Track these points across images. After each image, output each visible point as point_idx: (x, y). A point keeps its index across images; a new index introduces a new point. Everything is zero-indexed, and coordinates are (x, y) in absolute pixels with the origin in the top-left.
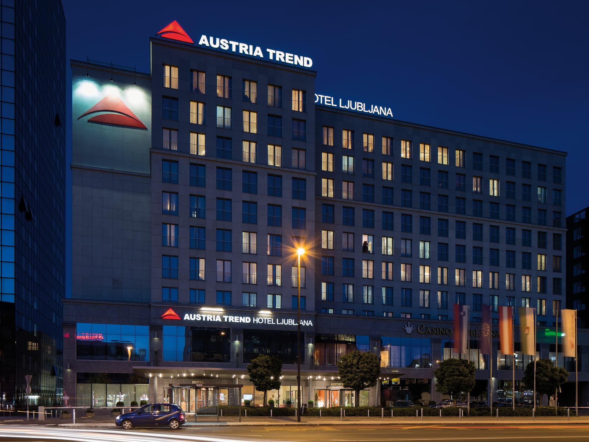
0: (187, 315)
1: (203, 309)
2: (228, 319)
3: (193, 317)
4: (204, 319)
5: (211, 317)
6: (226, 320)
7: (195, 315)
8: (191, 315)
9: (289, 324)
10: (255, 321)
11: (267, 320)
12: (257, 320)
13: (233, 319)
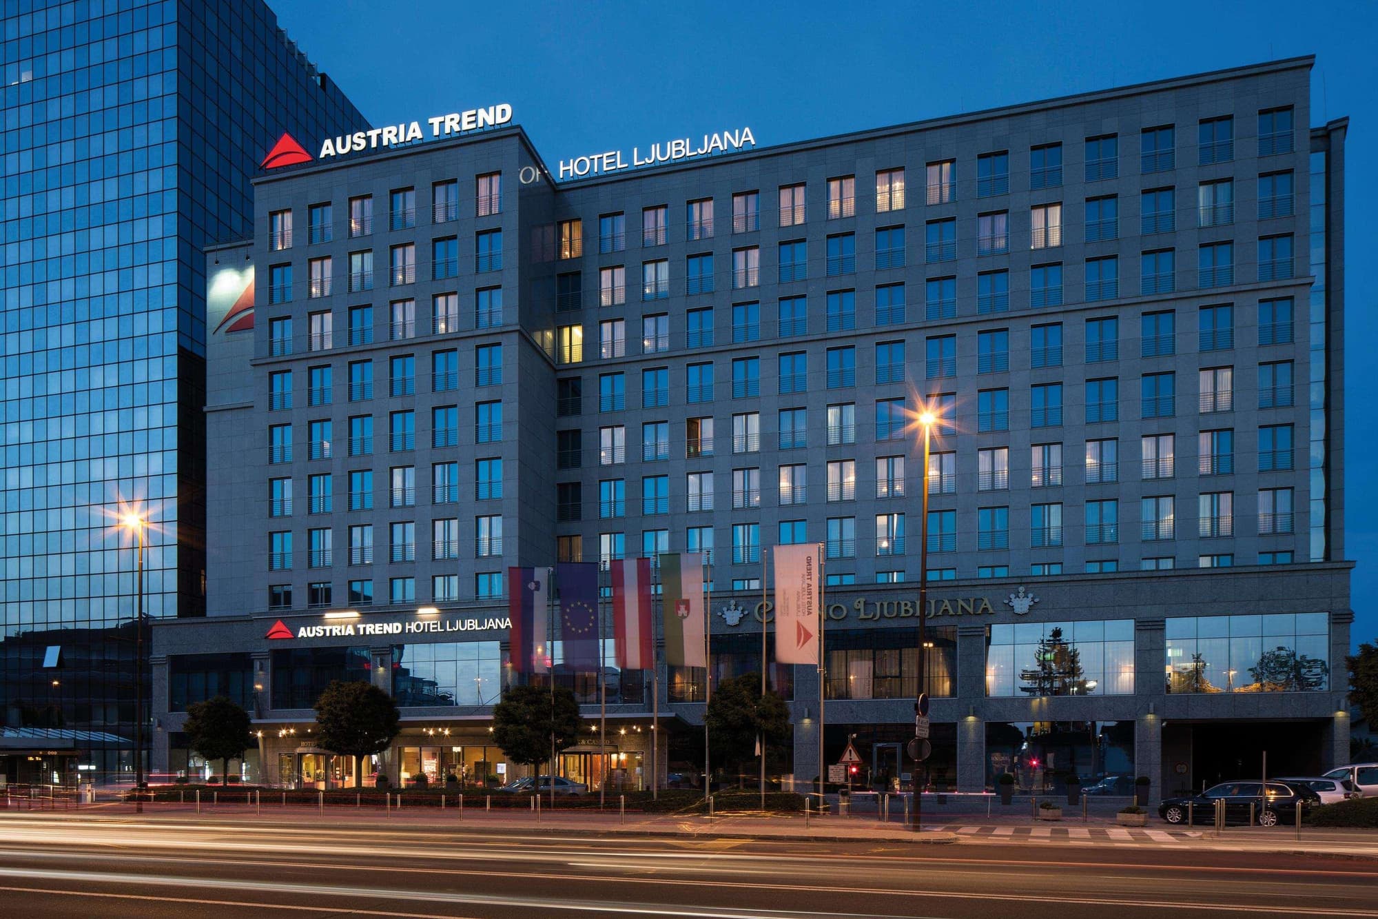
0: (302, 629)
1: (328, 616)
2: (365, 629)
3: (311, 632)
4: (328, 634)
5: (339, 629)
6: (362, 633)
7: (314, 628)
8: (309, 629)
9: (469, 629)
10: (409, 629)
11: (429, 625)
12: (412, 627)
13: (373, 629)
